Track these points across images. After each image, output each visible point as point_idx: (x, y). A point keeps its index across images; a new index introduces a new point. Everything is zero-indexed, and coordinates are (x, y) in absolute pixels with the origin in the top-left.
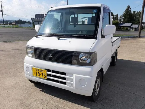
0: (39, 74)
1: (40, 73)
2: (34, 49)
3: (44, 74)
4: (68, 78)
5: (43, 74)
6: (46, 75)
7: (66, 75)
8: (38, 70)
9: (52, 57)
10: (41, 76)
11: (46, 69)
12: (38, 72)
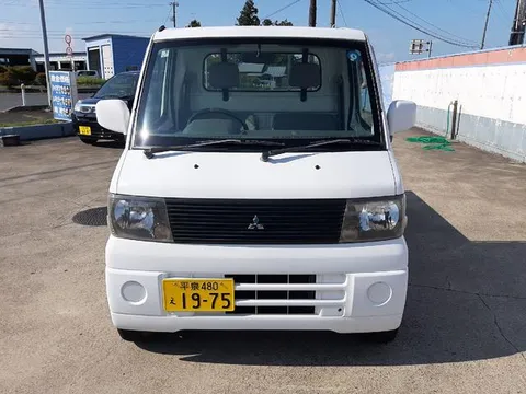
0: (198, 299)
1: (204, 294)
2: (169, 208)
3: (223, 295)
4: (323, 291)
5: (217, 295)
6: (232, 298)
7: (314, 282)
8: (195, 286)
9: (260, 227)
10: (206, 307)
11: (227, 276)
12: (189, 292)
